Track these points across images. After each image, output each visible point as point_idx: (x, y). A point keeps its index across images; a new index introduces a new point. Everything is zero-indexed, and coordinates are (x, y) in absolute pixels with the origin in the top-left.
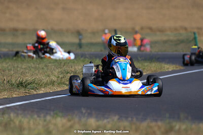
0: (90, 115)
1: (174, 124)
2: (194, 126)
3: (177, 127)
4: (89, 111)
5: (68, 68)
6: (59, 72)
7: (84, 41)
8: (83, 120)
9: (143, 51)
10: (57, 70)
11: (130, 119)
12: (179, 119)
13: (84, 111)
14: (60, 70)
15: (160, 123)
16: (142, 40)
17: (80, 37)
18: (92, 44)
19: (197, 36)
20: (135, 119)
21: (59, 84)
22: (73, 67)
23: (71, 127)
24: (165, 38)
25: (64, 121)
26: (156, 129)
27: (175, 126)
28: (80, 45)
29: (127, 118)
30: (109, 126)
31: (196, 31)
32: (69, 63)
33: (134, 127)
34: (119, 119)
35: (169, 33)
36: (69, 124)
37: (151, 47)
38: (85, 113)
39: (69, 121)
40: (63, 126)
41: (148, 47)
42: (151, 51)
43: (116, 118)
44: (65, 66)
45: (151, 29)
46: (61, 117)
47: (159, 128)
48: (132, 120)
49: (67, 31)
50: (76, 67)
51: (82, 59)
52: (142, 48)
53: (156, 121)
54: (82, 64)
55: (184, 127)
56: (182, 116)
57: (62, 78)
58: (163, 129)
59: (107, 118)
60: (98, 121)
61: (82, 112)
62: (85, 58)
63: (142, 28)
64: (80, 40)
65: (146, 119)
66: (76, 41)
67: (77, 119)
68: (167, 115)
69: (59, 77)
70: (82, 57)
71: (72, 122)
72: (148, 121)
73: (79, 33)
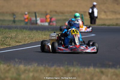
0: (20, 63)
1: (70, 68)
2: (81, 69)
3: (72, 70)
4: (20, 61)
5: (7, 35)
6: (2, 37)
7: (16, 19)
8: (16, 66)
9: (52, 25)
10: (1, 37)
11: (44, 65)
12: (73, 65)
13: (17, 61)
14: (2, 36)
15: (62, 68)
16: (51, 19)
17: (14, 16)
18: (21, 21)
19: (83, 16)
20: (47, 65)
21: (2, 44)
22: (10, 35)
23: (9, 70)
24: (64, 18)
25: (5, 66)
26: (59, 71)
27: (71, 69)
28: (14, 21)
29: (42, 65)
30: (32, 69)
31: (82, 13)
32: (7, 32)
33: (46, 70)
34: (38, 65)
35: (67, 14)
36: (8, 68)
37: (56, 23)
38: (18, 62)
39: (8, 66)
40: (4, 69)
41: (54, 23)
42: (56, 25)
43: (36, 65)
44: (5, 34)
45: (56, 12)
46: (3, 64)
47: (61, 71)
48: (45, 66)
49: (7, 13)
50: (12, 34)
51: (15, 30)
52: (51, 24)
53: (59, 66)
54: (15, 33)
55: (76, 70)
56: (75, 63)
57: (3, 41)
58: (64, 71)
59: (31, 65)
60: (25, 66)
61: (16, 61)
62: (17, 29)
63: (51, 12)
64: (14, 18)
65: (53, 65)
66: (12, 19)
67: (12, 66)
68: (66, 63)
69: (2, 40)
70: (15, 28)
71: (10, 67)
72: (55, 66)
73: (13, 14)
